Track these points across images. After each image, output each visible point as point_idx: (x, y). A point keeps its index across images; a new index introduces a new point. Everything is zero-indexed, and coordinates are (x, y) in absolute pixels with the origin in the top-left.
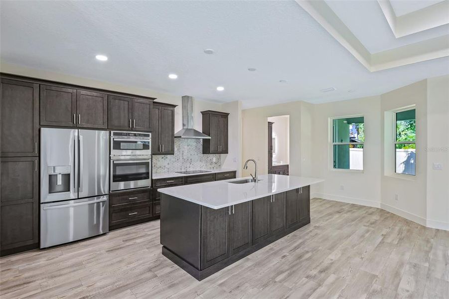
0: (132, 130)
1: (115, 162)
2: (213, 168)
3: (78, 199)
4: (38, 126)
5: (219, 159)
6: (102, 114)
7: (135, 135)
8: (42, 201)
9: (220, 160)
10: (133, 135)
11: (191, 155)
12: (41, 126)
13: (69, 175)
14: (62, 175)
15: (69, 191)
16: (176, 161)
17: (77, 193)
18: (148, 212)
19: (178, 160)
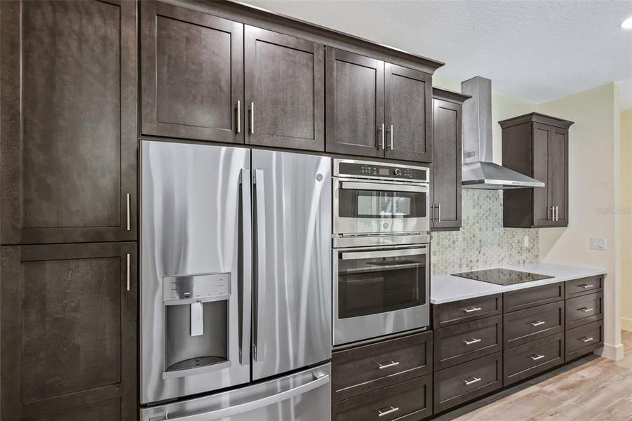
0: (384, 159)
1: (346, 256)
2: (524, 262)
3: (252, 382)
4: (134, 136)
5: (534, 240)
6: (310, 104)
7: (393, 173)
8: (143, 401)
9: (537, 243)
10: (387, 172)
11: (480, 230)
12: (143, 136)
13: (225, 304)
14: (205, 304)
15: (224, 358)
16: (449, 246)
17: (249, 366)
18: (421, 403)
19: (454, 242)
